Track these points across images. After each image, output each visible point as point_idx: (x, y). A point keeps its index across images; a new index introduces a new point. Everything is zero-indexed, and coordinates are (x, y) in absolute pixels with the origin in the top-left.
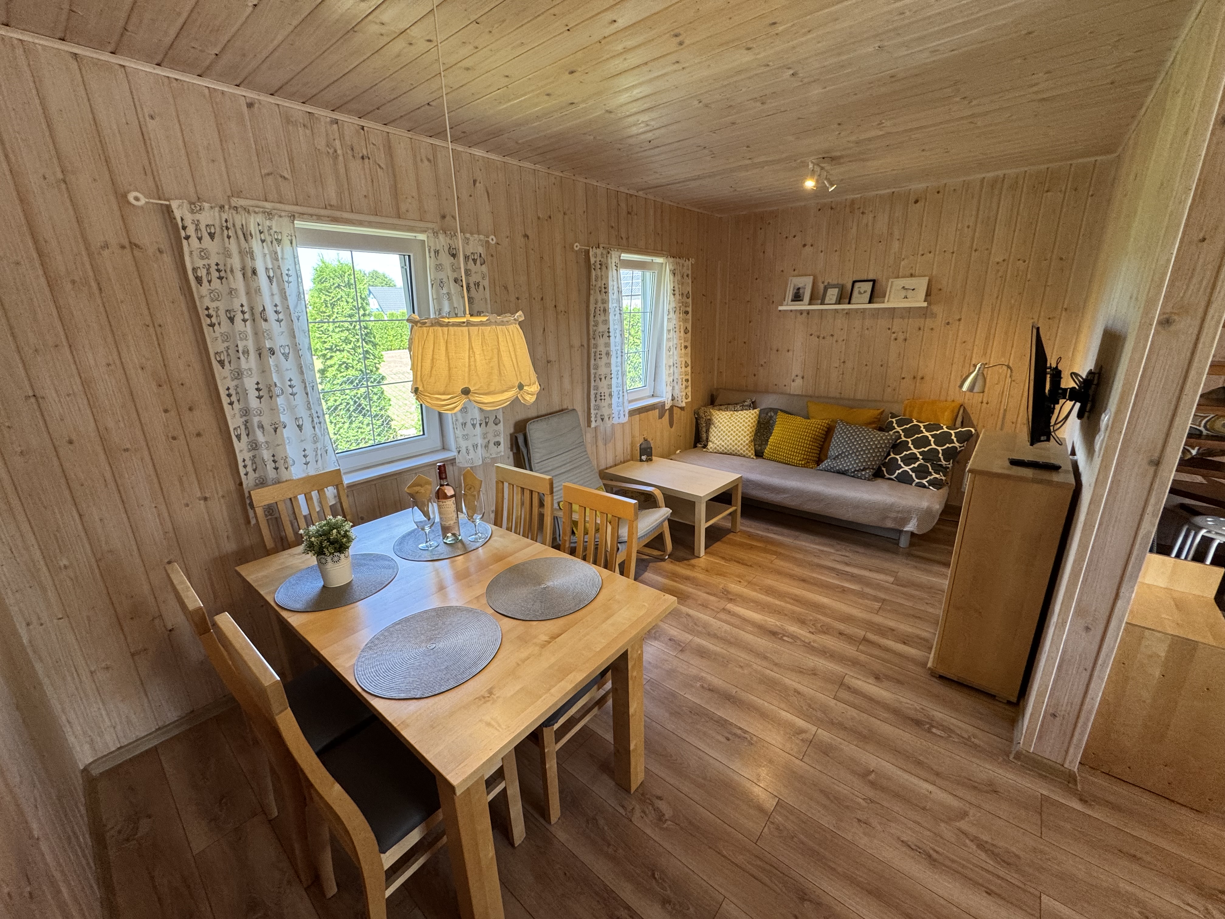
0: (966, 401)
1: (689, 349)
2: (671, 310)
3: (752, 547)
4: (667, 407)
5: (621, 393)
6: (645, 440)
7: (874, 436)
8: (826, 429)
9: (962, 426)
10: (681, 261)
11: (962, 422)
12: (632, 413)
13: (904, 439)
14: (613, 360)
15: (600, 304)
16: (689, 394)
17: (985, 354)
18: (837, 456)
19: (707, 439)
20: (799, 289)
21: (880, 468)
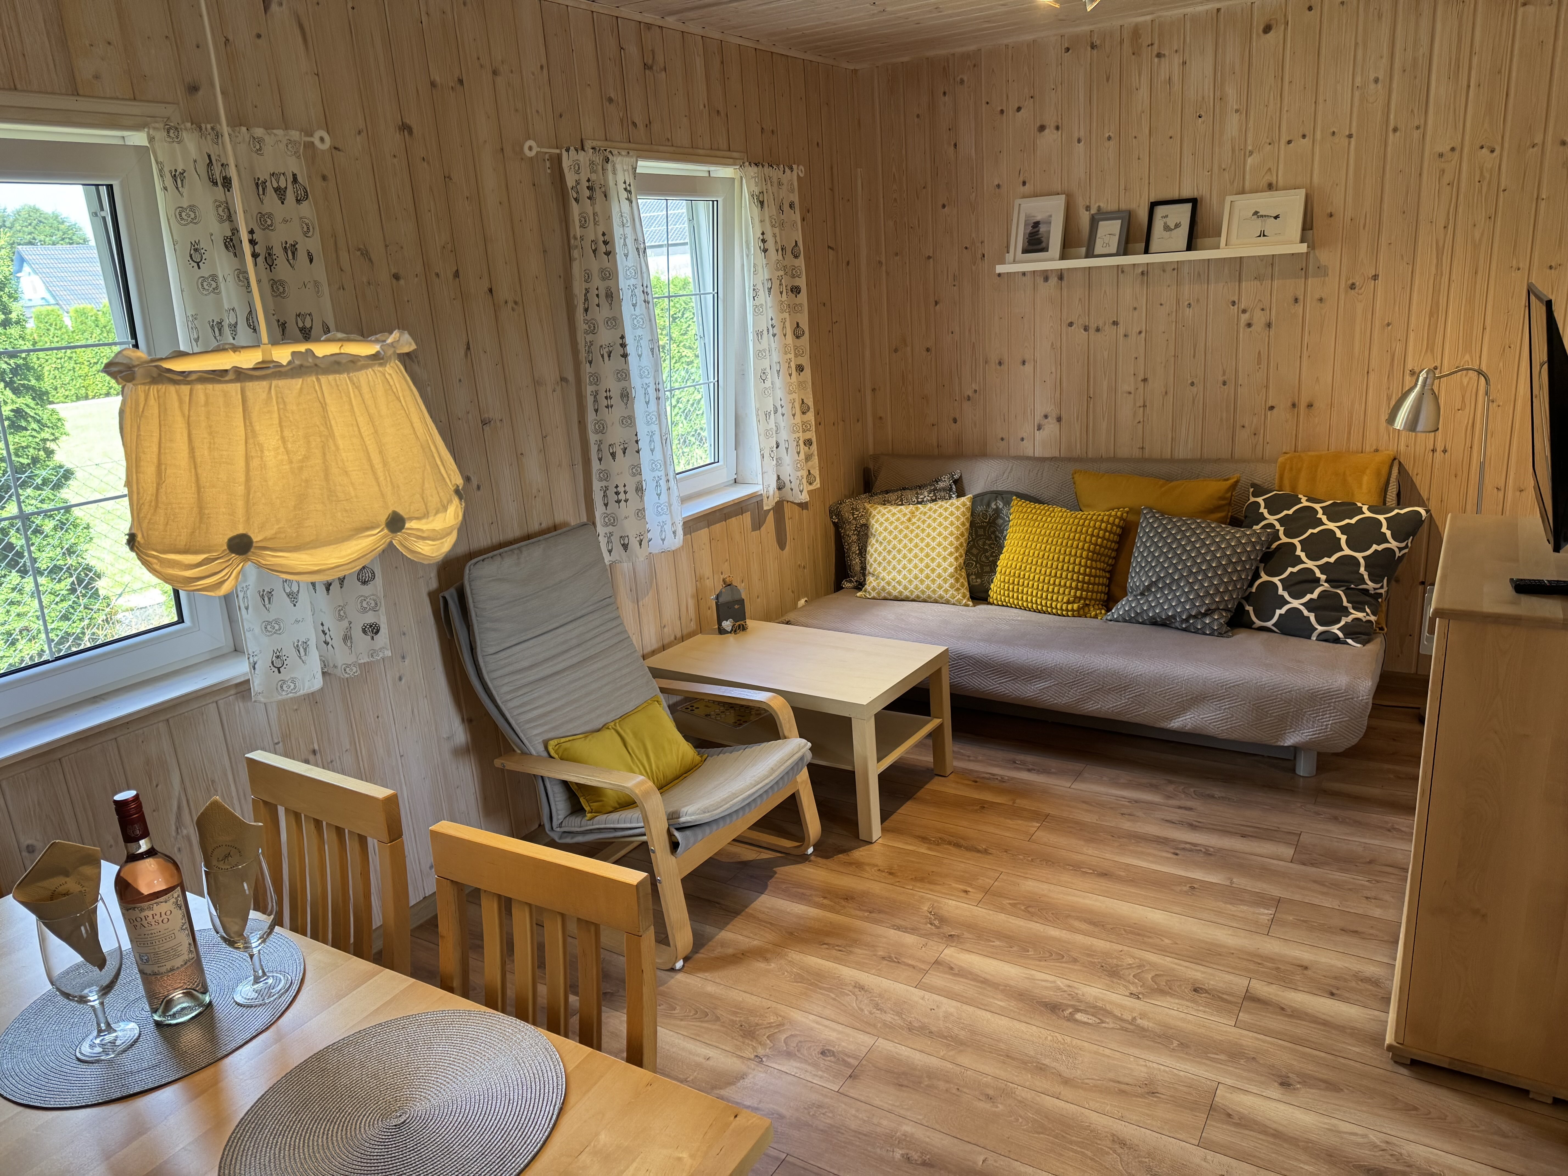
0: (1402, 447)
1: (808, 371)
2: (760, 286)
3: (983, 806)
4: (768, 505)
5: (663, 482)
6: (728, 585)
7: (1223, 537)
8: (1119, 531)
9: (1399, 504)
10: (775, 173)
11: (1399, 495)
12: (692, 525)
13: (1284, 539)
14: (639, 408)
15: (596, 281)
16: (816, 472)
17: (1430, 348)
18: (1148, 588)
19: (864, 568)
20: (1036, 224)
21: (1240, 609)
